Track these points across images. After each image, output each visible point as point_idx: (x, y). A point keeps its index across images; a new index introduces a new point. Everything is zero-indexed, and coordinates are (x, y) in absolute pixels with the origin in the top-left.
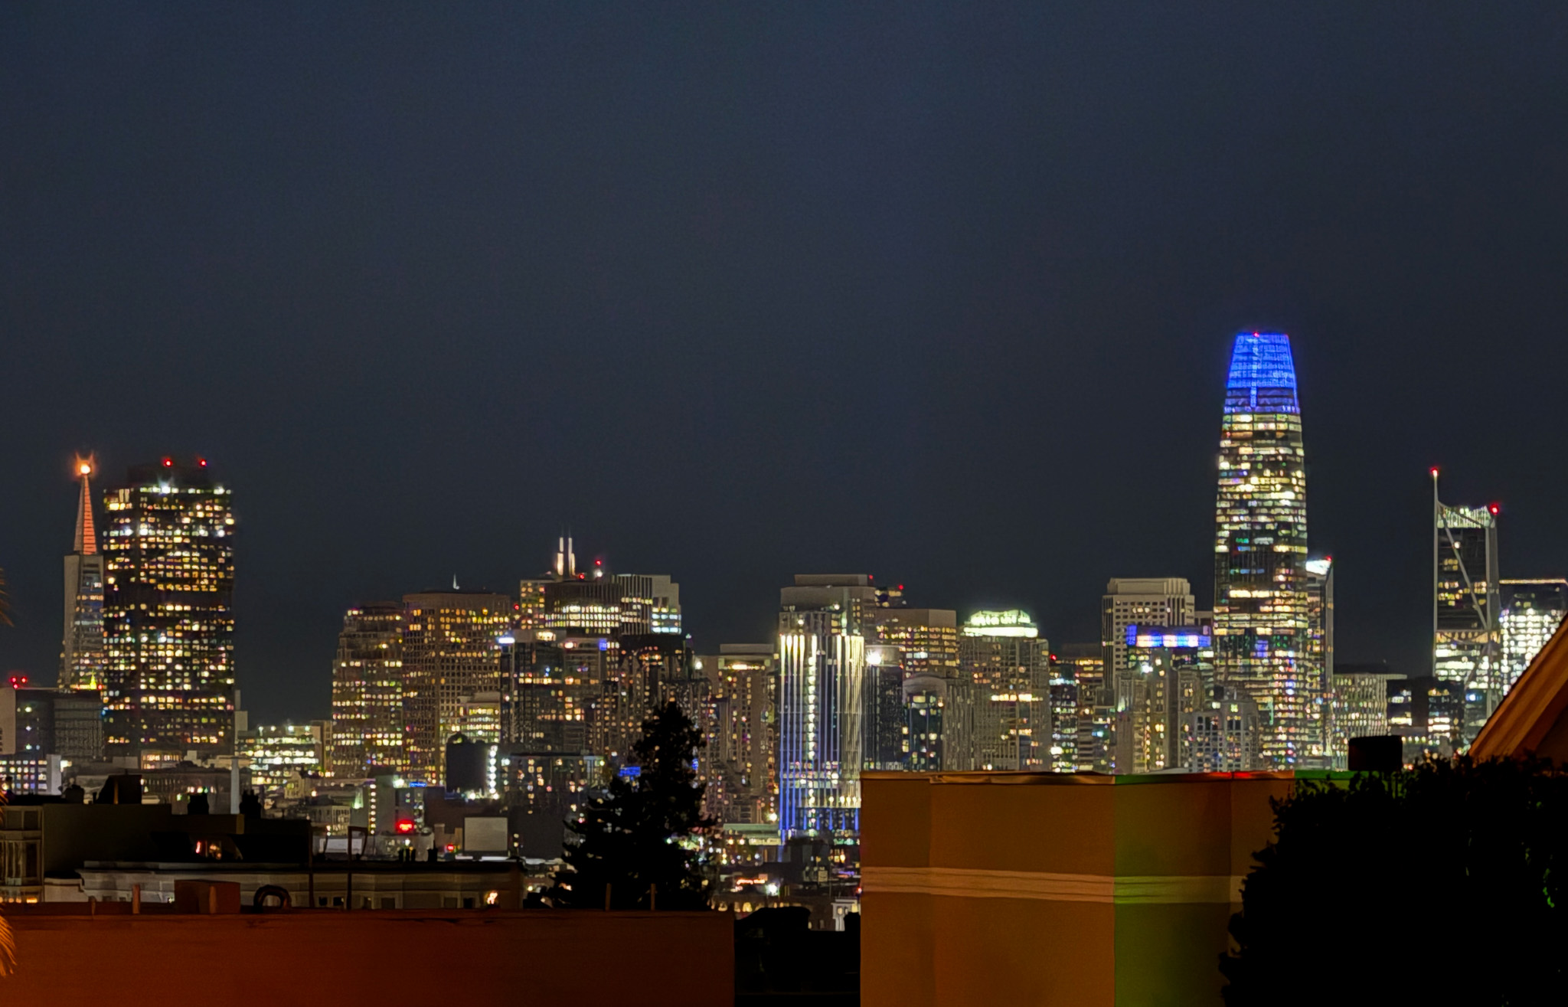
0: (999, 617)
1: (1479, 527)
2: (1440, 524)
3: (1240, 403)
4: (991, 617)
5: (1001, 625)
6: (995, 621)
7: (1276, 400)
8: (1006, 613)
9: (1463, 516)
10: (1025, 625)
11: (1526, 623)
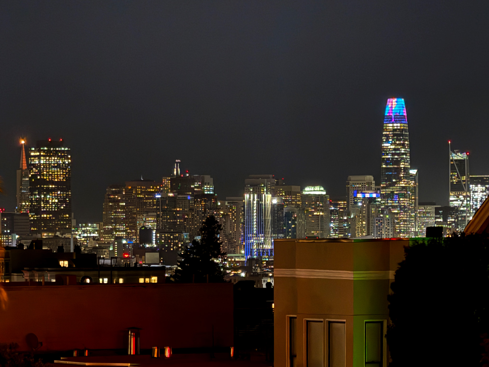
0: (314, 188)
1: (463, 159)
2: (451, 158)
3: (389, 120)
4: (311, 188)
5: (314, 191)
6: (313, 189)
7: (400, 119)
8: (316, 187)
9: (458, 155)
10: (322, 191)
11: (478, 189)
